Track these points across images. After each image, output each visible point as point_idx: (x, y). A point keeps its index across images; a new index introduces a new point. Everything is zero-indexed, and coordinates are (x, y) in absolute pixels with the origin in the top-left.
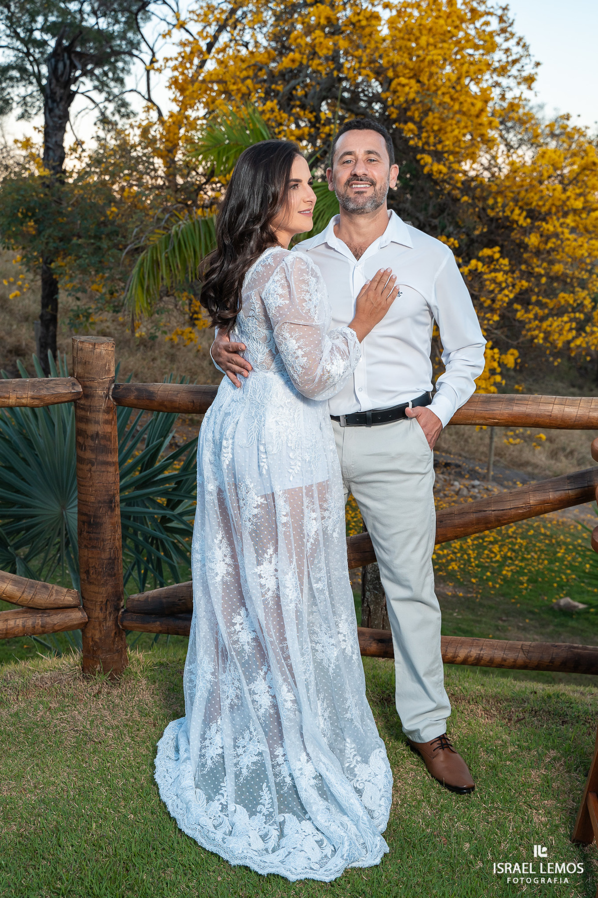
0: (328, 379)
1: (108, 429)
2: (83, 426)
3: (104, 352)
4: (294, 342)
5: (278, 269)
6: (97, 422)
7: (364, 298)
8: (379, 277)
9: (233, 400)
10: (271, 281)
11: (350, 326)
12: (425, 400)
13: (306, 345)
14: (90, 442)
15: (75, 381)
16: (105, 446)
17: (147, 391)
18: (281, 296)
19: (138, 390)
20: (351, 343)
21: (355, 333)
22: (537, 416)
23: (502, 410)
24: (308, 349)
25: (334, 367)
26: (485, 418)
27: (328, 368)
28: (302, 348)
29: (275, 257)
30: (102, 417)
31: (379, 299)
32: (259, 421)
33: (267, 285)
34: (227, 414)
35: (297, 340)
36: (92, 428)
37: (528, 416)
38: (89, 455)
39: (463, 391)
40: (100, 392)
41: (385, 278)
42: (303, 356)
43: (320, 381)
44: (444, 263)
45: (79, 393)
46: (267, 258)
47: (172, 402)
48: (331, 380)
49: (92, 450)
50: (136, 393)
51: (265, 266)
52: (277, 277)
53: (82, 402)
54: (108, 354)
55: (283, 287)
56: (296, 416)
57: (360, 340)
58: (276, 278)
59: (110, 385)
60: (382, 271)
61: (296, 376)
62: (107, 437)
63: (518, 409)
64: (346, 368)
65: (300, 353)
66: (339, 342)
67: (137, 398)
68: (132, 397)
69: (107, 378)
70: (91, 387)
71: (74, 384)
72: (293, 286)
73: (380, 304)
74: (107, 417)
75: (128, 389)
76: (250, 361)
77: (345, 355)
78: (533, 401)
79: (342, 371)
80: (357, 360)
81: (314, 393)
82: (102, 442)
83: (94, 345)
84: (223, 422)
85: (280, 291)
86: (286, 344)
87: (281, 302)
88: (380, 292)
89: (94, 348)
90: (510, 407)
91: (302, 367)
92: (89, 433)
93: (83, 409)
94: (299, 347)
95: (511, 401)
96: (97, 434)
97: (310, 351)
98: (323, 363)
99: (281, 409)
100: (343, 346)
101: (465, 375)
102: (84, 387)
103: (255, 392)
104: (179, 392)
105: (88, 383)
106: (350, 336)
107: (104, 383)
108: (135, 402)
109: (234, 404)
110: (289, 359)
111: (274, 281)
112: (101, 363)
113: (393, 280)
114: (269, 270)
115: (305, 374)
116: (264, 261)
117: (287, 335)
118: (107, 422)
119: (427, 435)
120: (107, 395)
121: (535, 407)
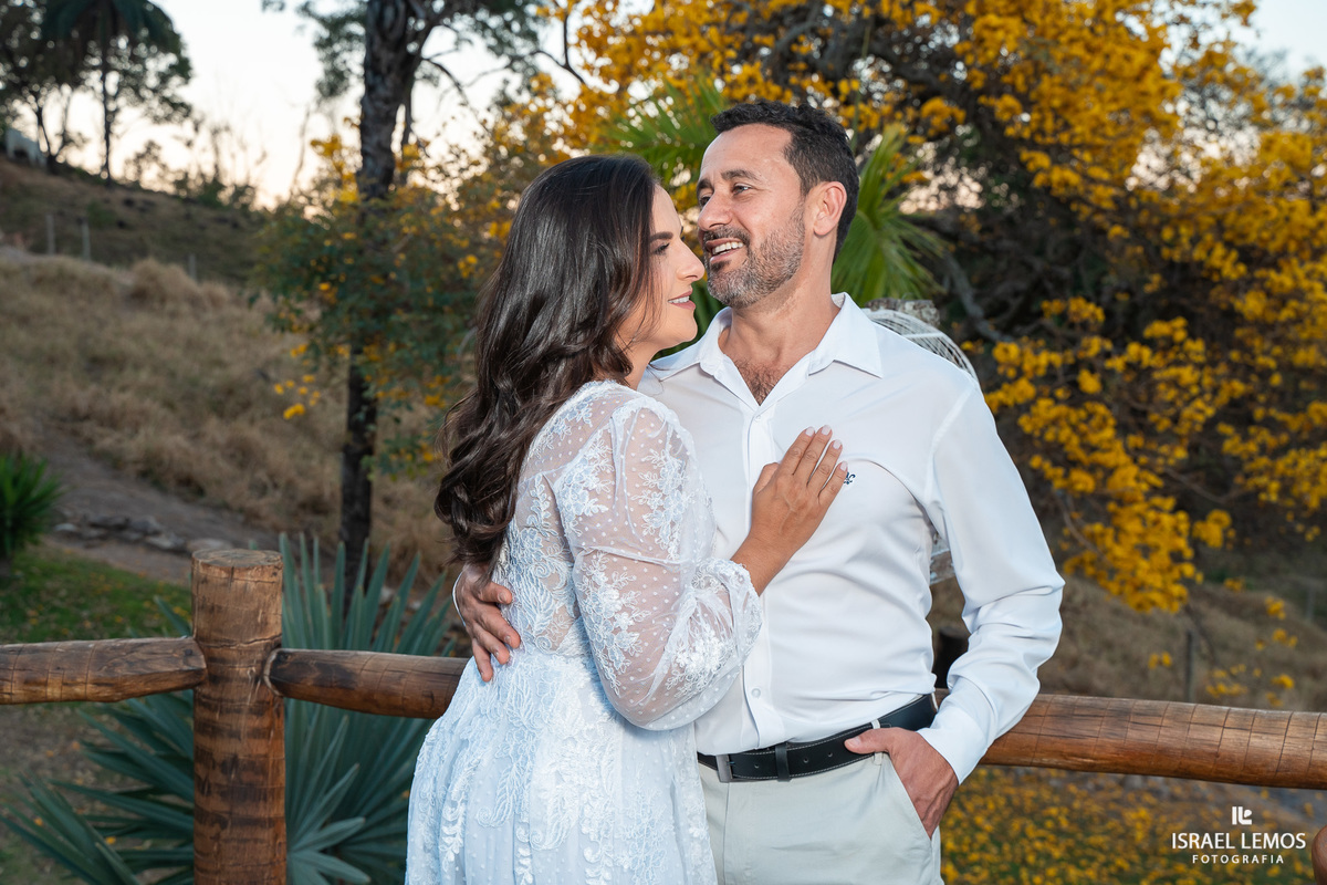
0: (681, 684)
1: (259, 747)
2: (205, 742)
3: (253, 586)
4: (615, 594)
5: (598, 435)
6: (235, 735)
7: (769, 494)
8: (803, 446)
9: (478, 711)
10: (578, 459)
11: (735, 558)
12: (919, 715)
13: (642, 607)
14: (218, 777)
15: (194, 648)
16: (251, 785)
17: (340, 669)
18: (593, 493)
19: (324, 666)
20: (737, 599)
21: (746, 573)
22: (1184, 752)
23: (1099, 736)
24: (644, 615)
25: (695, 657)
26: (1061, 754)
27: (682, 660)
28: (630, 612)
29: (597, 405)
30: (245, 723)
31: (801, 496)
32: (522, 769)
33: (569, 466)
34: (464, 743)
35: (623, 591)
36: (224, 748)
37: (1163, 752)
38: (216, 804)
39: (1007, 697)
40: (244, 670)
41: (816, 447)
42: (630, 629)
43: (662, 689)
44: (957, 408)
45: (198, 672)
46: (580, 406)
47: (389, 694)
48: (688, 686)
49: (223, 795)
50: (318, 674)
51: (573, 425)
52: (592, 450)
53: (205, 690)
54: (262, 590)
55: (601, 475)
56: (604, 763)
57: (760, 590)
58: (592, 454)
59: (269, 654)
60: (810, 433)
61: (610, 673)
62: (259, 767)
63: (1135, 735)
64: (726, 655)
65: (624, 620)
66: (709, 597)
67: (320, 684)
68: (310, 679)
69: (259, 641)
70: (223, 661)
71: (189, 654)
72: (622, 474)
73: (803, 507)
74: (256, 722)
75: (302, 664)
76: (520, 627)
77: (724, 628)
78: (1174, 718)
79: (715, 662)
80: (752, 635)
81: (648, 715)
82: (247, 777)
83: (232, 571)
84: (453, 762)
85: (593, 483)
86: (595, 598)
87: (590, 506)
88: (805, 480)
89: (231, 579)
90: (1118, 731)
91: (627, 654)
92: (218, 757)
93: (207, 706)
94: (625, 608)
95: (1122, 715)
96: (235, 760)
97: (648, 620)
98: (671, 648)
99: (570, 744)
100: (718, 607)
101: (1010, 659)
102: (210, 659)
103: (518, 699)
104: (403, 673)
105: (217, 652)
106: (733, 585)
107: (251, 651)
108: (316, 691)
109: (477, 722)
110: (600, 633)
111: (584, 460)
112: (245, 608)
113: (834, 452)
114: (580, 431)
115: (631, 670)
116: (573, 413)
117: (601, 578)
118: (258, 734)
119: (916, 801)
120: (258, 677)
121: (1178, 732)
